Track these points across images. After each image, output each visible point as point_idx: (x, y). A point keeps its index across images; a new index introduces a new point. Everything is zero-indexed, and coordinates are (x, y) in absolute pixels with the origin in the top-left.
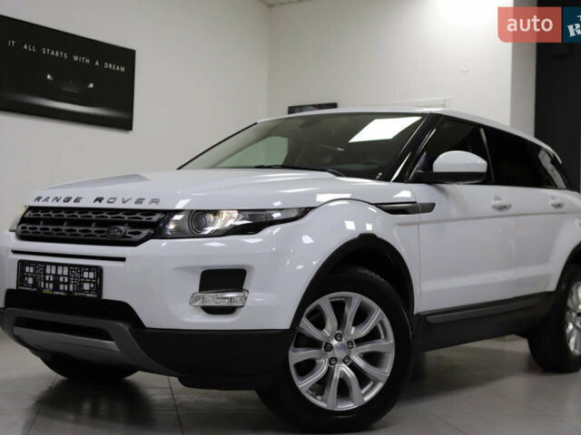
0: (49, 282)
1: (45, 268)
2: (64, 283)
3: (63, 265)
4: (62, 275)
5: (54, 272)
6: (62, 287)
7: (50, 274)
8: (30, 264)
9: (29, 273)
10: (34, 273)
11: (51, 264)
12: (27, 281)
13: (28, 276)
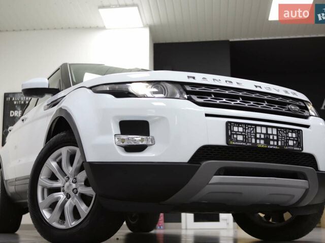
0: (260, 139)
1: (255, 128)
2: (273, 140)
3: (272, 127)
4: (272, 134)
5: (264, 132)
6: (272, 143)
8: (238, 124)
9: (238, 132)
10: (243, 132)
11: (261, 126)
12: (237, 138)
13: (237, 135)
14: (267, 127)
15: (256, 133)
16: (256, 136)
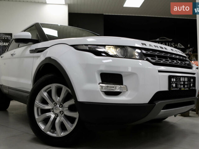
0: (182, 85)
1: (180, 78)
2: (186, 85)
3: (186, 77)
4: (186, 81)
5: (183, 80)
6: (186, 86)
7: (182, 81)
8: (173, 77)
9: (174, 81)
10: (175, 81)
11: (182, 77)
12: (173, 86)
13: (173, 83)
14: (184, 77)
15: (180, 81)
16: (180, 83)
